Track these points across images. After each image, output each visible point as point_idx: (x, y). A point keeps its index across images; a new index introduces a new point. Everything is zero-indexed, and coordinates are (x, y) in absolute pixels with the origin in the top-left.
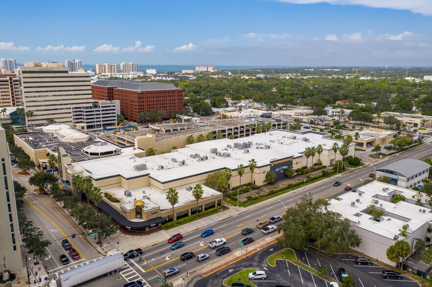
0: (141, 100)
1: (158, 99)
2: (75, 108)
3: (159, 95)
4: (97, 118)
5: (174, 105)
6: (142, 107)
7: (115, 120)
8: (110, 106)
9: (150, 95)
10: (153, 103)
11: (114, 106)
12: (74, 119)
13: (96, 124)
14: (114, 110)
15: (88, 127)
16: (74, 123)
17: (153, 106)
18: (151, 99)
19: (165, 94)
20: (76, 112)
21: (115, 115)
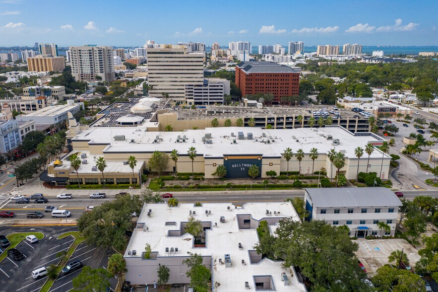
0: (250, 82)
1: (268, 82)
2: (189, 85)
3: (270, 78)
4: (204, 96)
5: (287, 89)
6: (250, 89)
7: (222, 99)
8: (218, 86)
9: (260, 77)
10: (262, 86)
11: (222, 86)
12: (186, 95)
13: (203, 101)
14: (222, 89)
15: (196, 103)
16: (186, 98)
17: (262, 89)
18: (260, 82)
19: (277, 78)
20: (189, 89)
21: (222, 94)
